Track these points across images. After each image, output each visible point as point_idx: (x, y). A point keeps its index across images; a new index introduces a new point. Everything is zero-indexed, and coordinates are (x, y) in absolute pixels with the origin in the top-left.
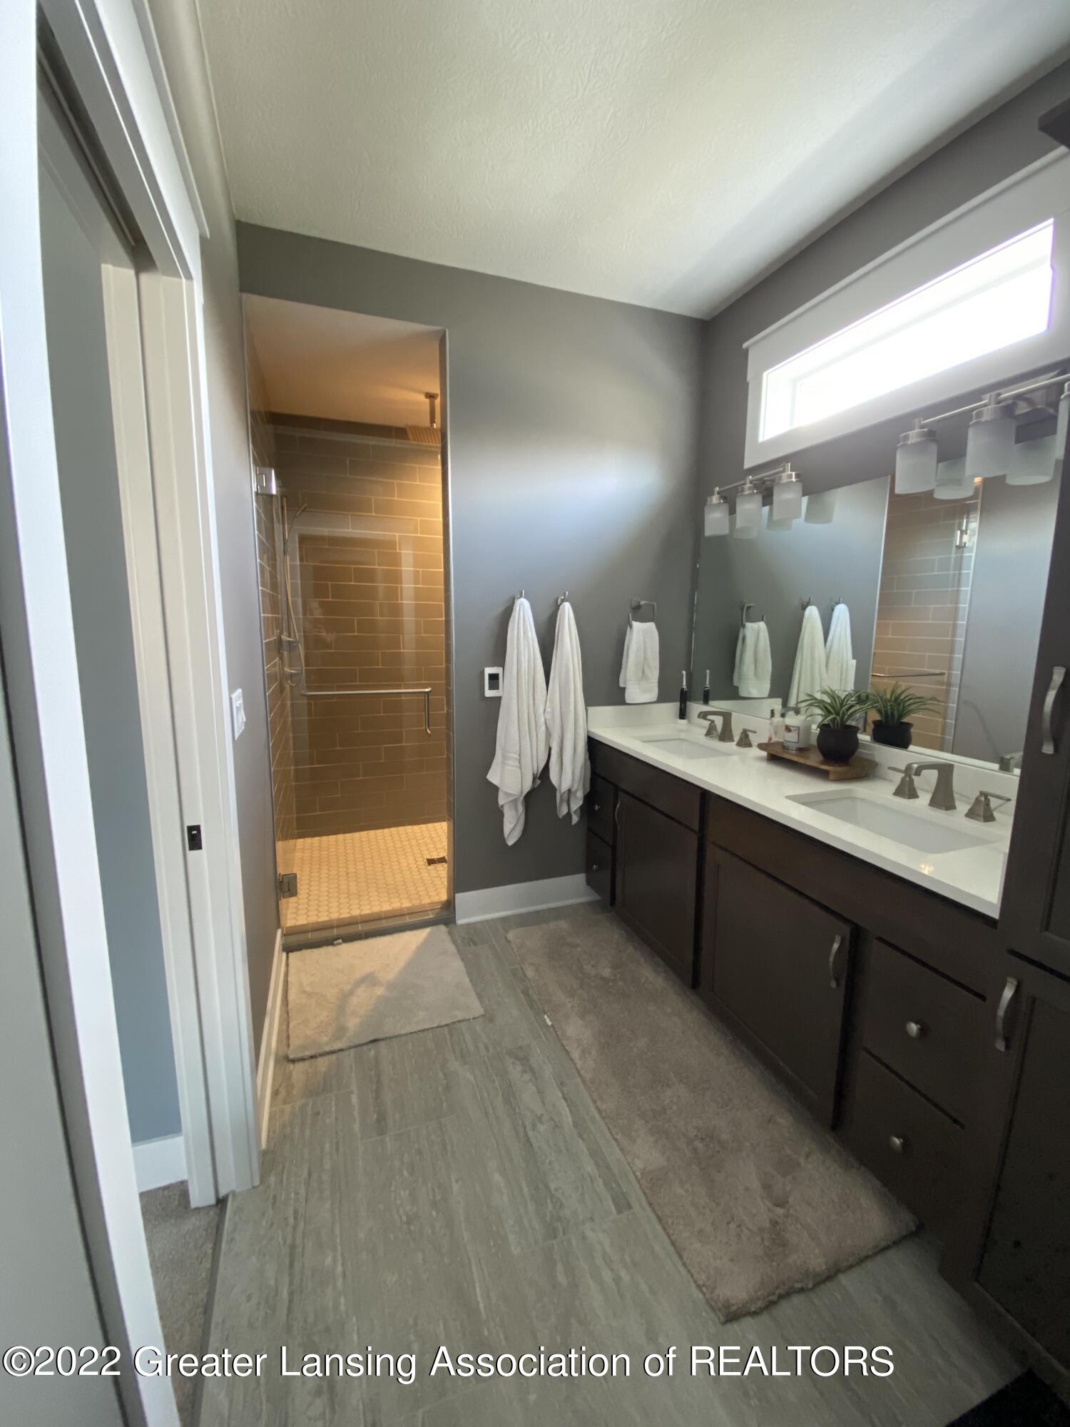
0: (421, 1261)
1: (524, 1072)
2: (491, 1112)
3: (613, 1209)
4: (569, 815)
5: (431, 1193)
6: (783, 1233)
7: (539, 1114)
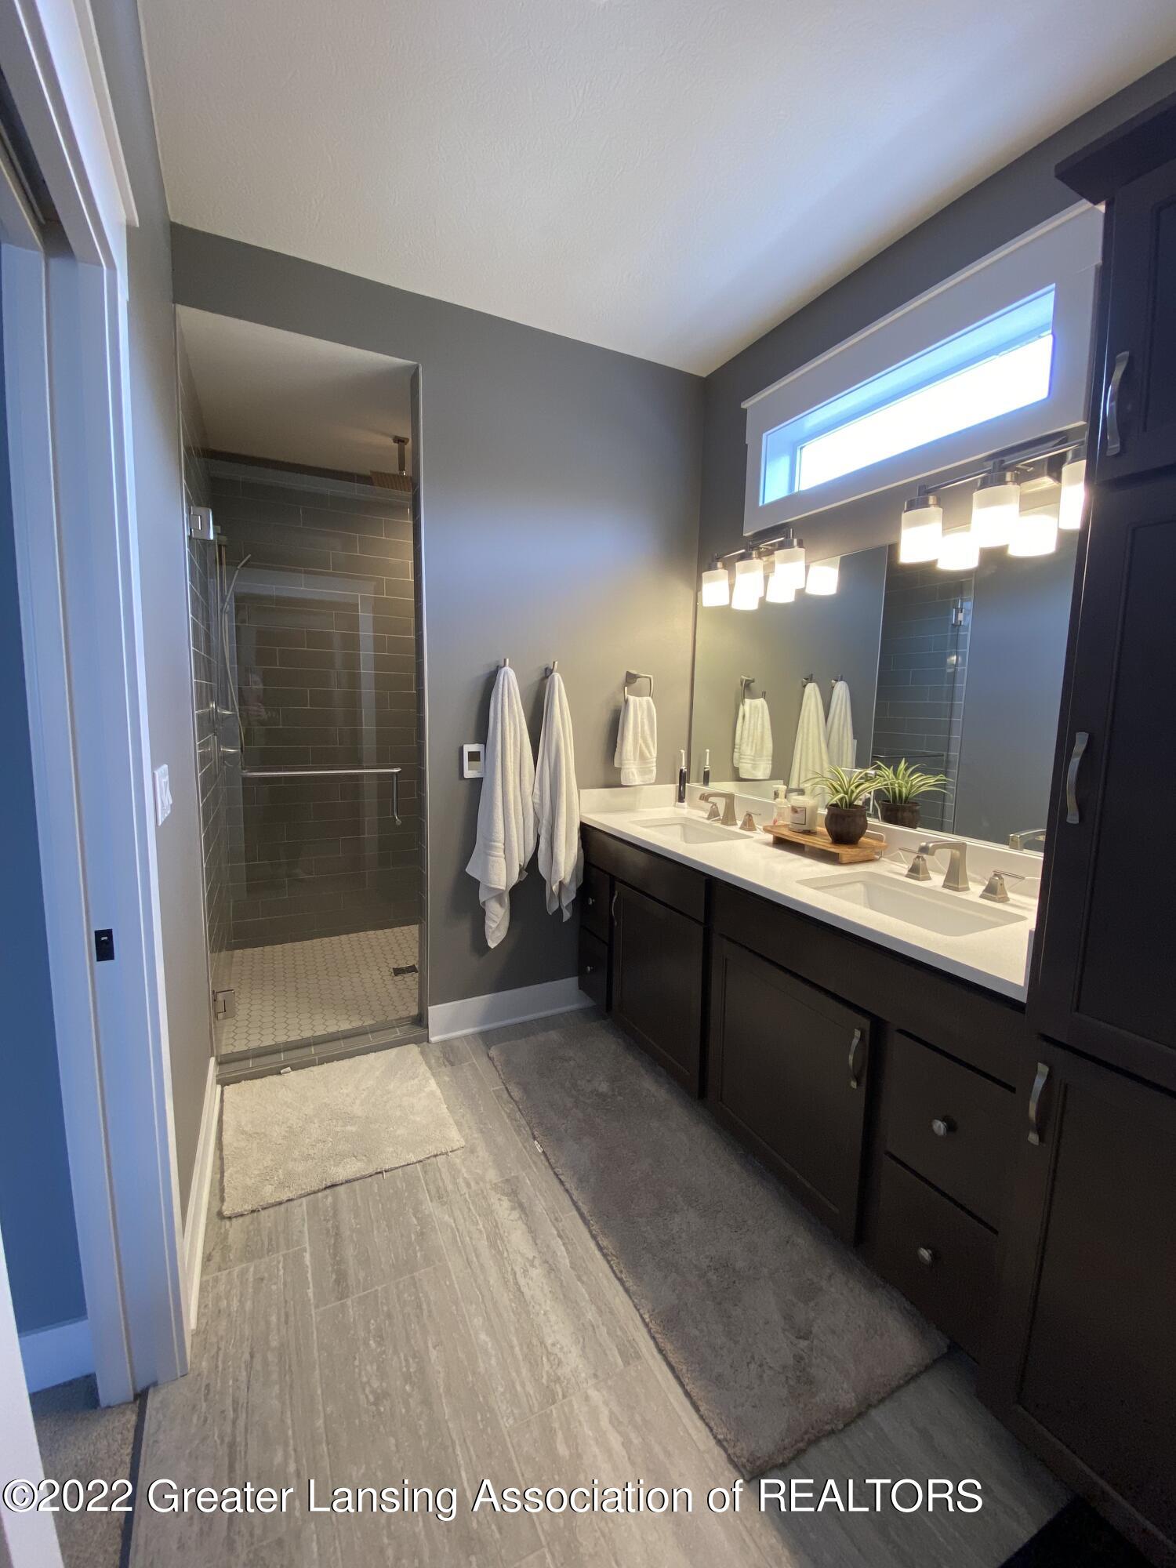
0: (393, 1448)
1: (513, 1209)
2: (475, 1259)
3: (619, 1361)
4: (560, 911)
5: (404, 1364)
6: (808, 1369)
7: (531, 1258)
